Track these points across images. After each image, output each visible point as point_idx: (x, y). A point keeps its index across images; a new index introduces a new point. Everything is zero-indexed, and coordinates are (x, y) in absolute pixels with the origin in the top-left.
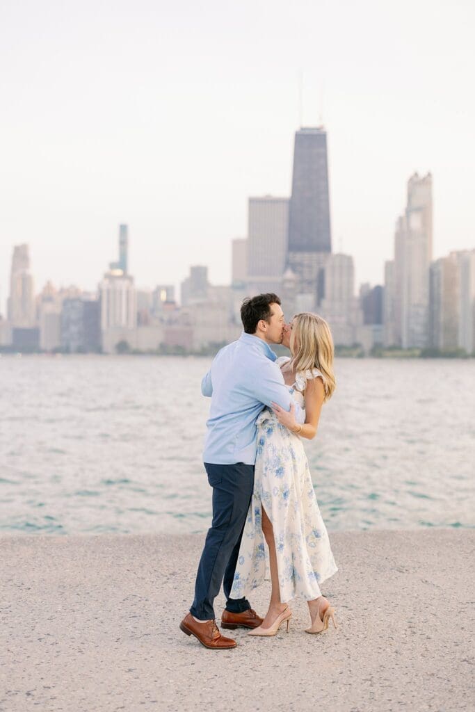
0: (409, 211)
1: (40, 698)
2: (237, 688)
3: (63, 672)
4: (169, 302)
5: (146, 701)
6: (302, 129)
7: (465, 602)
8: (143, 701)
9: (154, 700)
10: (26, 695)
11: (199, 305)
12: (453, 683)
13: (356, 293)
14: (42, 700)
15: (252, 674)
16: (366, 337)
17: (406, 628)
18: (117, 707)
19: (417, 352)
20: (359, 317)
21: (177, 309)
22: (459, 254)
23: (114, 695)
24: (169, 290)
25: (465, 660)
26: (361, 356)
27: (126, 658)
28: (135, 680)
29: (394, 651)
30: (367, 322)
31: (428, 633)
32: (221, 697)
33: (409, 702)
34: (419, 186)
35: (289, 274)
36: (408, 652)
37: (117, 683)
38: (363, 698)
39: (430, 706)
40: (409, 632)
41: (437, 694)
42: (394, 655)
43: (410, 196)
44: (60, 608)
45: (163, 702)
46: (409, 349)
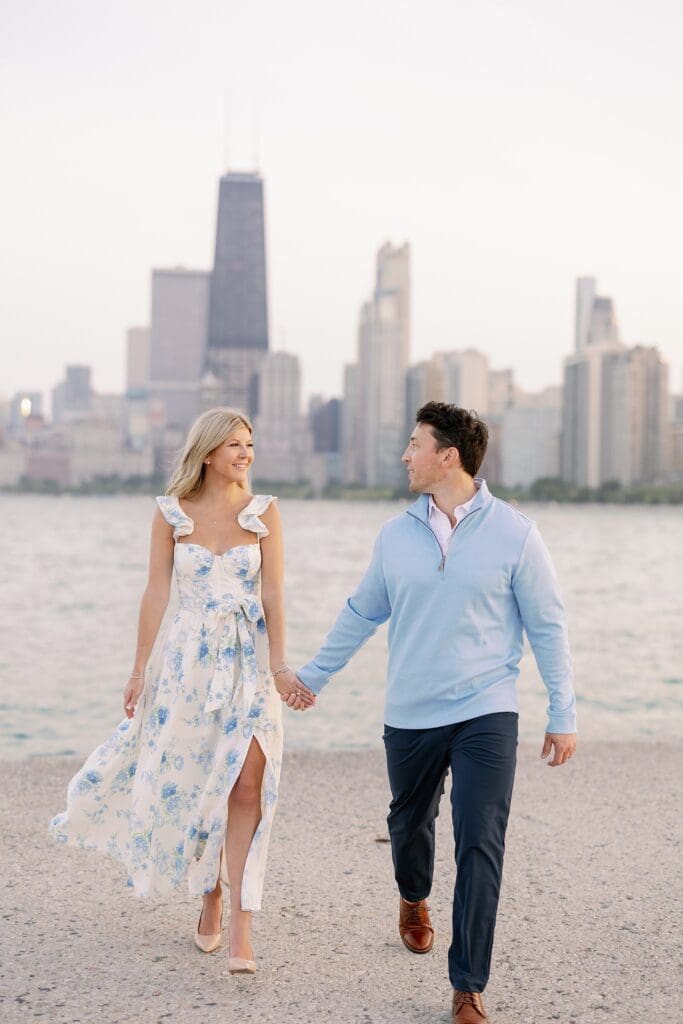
0: (379, 294)
1: (40, 1005)
2: (323, 979)
3: (60, 965)
4: (36, 417)
5: (199, 1003)
6: (231, 174)
7: (592, 845)
8: (195, 1005)
9: (210, 1002)
10: (17, 1003)
11: (79, 422)
12: (621, 960)
13: (304, 408)
14: (44, 1009)
15: (338, 959)
16: (317, 470)
17: (527, 884)
18: (159, 1015)
19: (388, 493)
20: (306, 441)
21: (46, 427)
22: (447, 357)
23: (147, 998)
24: (35, 399)
25: (624, 928)
26: (310, 496)
27: (146, 942)
28: (170, 973)
29: (522, 917)
30: (319, 448)
31: (560, 891)
32: (306, 994)
33: (573, 991)
34: (392, 261)
35: (210, 380)
36: (543, 918)
37: (147, 979)
38: (506, 987)
39: (604, 996)
40: (533, 890)
41: (606, 977)
42: (525, 924)
43: (380, 274)
44: (18, 869)
45: (225, 1005)
46: (378, 488)
